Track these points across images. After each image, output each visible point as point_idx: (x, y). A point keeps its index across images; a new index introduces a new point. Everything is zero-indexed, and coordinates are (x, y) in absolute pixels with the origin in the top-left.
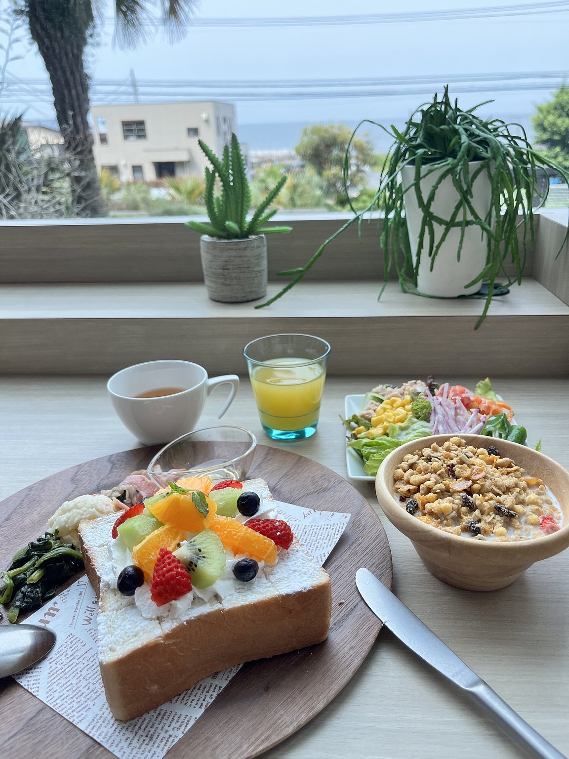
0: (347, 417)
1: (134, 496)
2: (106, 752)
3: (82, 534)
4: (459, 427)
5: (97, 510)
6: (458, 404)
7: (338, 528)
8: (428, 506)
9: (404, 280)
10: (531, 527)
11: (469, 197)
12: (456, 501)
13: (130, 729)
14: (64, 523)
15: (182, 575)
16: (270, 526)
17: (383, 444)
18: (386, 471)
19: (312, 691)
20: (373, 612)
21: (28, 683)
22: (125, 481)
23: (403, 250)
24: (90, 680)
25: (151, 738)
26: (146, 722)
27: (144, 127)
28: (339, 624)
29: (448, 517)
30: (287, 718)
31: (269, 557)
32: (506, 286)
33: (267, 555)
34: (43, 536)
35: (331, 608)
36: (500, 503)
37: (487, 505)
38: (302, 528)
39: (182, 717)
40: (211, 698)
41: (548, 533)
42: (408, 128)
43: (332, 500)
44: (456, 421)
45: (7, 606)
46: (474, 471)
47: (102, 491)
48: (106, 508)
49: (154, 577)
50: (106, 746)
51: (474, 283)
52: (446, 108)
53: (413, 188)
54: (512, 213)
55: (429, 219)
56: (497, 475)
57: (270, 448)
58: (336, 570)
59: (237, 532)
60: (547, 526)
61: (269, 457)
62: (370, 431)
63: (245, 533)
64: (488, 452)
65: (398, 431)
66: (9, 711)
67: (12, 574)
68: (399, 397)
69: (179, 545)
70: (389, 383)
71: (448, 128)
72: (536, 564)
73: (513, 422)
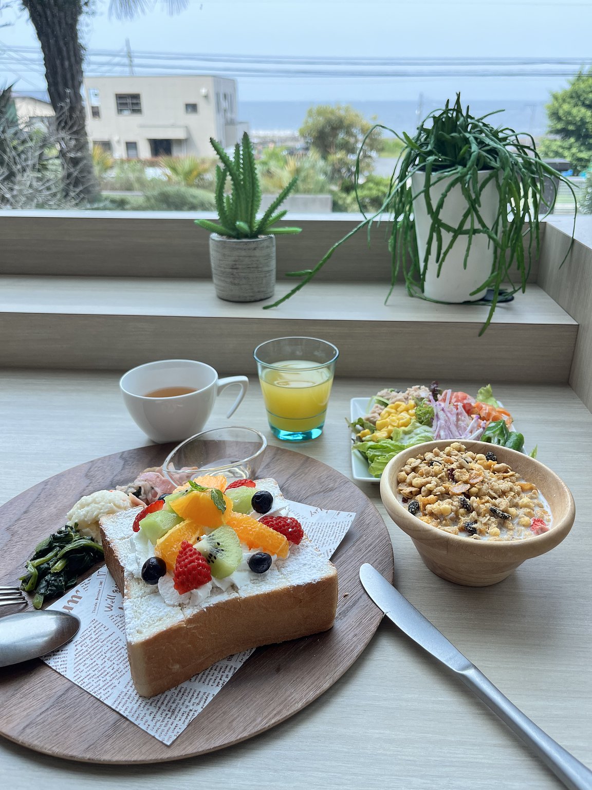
0: (353, 420)
1: (149, 492)
2: (132, 725)
3: (104, 527)
4: (460, 432)
5: (114, 505)
6: (459, 410)
7: (343, 526)
8: (429, 507)
9: (411, 283)
10: (523, 528)
11: (477, 206)
12: (455, 503)
13: (153, 704)
14: (83, 517)
15: (203, 566)
16: (283, 523)
17: (388, 447)
18: (390, 474)
19: (318, 673)
20: (375, 603)
21: (56, 664)
22: (139, 478)
23: (411, 253)
24: (114, 661)
25: (173, 712)
26: (168, 698)
27: (140, 101)
28: (344, 613)
29: (447, 518)
30: (296, 696)
31: (282, 551)
32: (511, 292)
33: (280, 549)
34: (63, 529)
35: (337, 599)
36: (496, 506)
37: (483, 508)
38: (310, 526)
39: (201, 694)
40: (227, 677)
41: (538, 533)
42: (420, 134)
43: (338, 499)
44: (457, 426)
45: (31, 593)
46: (472, 476)
47: (117, 487)
48: (123, 503)
49: (176, 568)
50: (132, 720)
51: (479, 290)
52: (457, 115)
53: (423, 194)
54: (519, 221)
55: (437, 226)
56: (493, 479)
57: (278, 449)
58: (341, 565)
59: (252, 528)
60: (538, 527)
61: (277, 457)
62: (374, 434)
63: (260, 529)
64: (486, 457)
65: (401, 435)
66: (39, 690)
67: (37, 563)
68: (403, 401)
69: (198, 539)
70: (393, 388)
71: (459, 136)
72: (527, 561)
73: (512, 429)
